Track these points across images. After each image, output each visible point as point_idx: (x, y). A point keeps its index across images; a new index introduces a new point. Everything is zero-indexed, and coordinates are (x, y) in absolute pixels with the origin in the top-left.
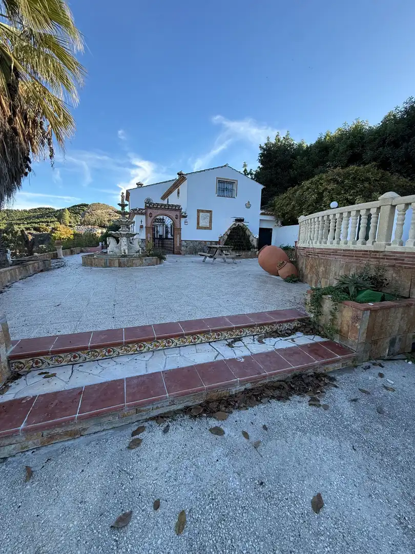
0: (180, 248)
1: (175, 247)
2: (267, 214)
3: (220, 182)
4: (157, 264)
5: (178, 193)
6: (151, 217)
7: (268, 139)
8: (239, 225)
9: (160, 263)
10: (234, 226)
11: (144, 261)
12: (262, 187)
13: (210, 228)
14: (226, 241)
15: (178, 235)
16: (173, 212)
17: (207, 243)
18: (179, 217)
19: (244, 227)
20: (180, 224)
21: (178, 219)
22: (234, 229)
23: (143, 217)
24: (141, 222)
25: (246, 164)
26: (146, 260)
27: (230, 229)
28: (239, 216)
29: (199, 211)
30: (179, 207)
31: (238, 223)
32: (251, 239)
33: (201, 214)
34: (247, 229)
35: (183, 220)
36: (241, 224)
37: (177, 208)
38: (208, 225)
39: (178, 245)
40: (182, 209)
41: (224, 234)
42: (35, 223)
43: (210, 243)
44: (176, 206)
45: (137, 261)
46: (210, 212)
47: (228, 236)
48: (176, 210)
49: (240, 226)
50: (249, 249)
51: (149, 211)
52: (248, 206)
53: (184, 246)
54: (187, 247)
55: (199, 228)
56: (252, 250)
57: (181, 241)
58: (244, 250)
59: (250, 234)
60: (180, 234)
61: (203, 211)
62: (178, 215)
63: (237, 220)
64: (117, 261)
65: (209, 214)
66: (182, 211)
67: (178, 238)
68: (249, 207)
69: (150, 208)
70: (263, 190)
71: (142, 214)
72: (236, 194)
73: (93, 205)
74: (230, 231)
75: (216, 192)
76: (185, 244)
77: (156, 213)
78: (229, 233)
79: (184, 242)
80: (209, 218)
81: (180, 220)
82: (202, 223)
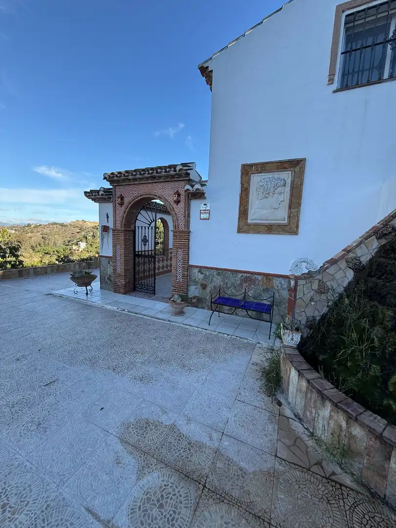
1: (174, 283)
6: (121, 205)
13: (290, 227)
16: (169, 185)
20: (188, 216)
29: (247, 170)
33: (256, 178)
35: (196, 205)
38: (281, 215)
39: (180, 278)
41: (333, 262)
46: (296, 165)
47: (359, 269)
51: (119, 191)
53: (195, 283)
54: (203, 287)
55: (245, 226)
57: (188, 268)
60: (186, 247)
61: (263, 167)
62: (183, 192)
65: (287, 176)
67: (180, 258)
74: (375, 244)
75: (332, 75)
76: (201, 276)
77: (131, 194)
78: (365, 255)
79: (196, 271)
80: (288, 189)
81: (188, 207)
82: (257, 213)
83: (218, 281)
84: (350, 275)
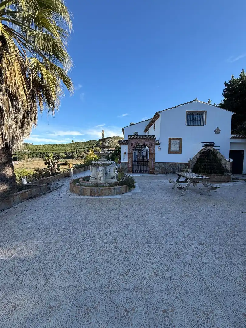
0: (154, 169)
1: (150, 168)
2: (238, 138)
3: (189, 114)
4: (126, 192)
5: (154, 127)
6: (132, 146)
7: (232, 77)
8: (209, 149)
9: (130, 191)
10: (204, 151)
11: (113, 191)
12: (232, 113)
13: (180, 152)
14: (196, 164)
15: (153, 159)
16: (149, 141)
17: (177, 164)
18: (153, 144)
19: (215, 151)
20: (154, 149)
21: (153, 146)
22: (203, 153)
23: (126, 147)
24: (125, 149)
25: (211, 100)
26: (114, 189)
27: (200, 153)
28: (209, 141)
29: (170, 139)
30: (153, 137)
31: (208, 148)
32: (223, 162)
33: (172, 141)
34: (217, 153)
35: (157, 147)
36: (211, 148)
37: (152, 138)
38: (178, 150)
39: (152, 166)
40: (156, 138)
41: (194, 158)
42: (88, 148)
43: (179, 165)
44: (151, 137)
45: (107, 191)
46: (180, 139)
47: (197, 159)
48: (150, 139)
49: (210, 151)
50: (222, 173)
51: (131, 142)
52: (218, 131)
53: (157, 167)
54: (159, 168)
55: (170, 152)
56: (225, 173)
57: (155, 163)
58: (215, 173)
59: (221, 157)
60: (154, 158)
61: (173, 139)
62: (153, 143)
63: (206, 145)
64: (89, 190)
65: (179, 141)
66: (156, 140)
67: (153, 161)
68: (218, 133)
69: (132, 139)
70: (233, 117)
71: (125, 144)
72: (205, 123)
73: (113, 137)
74: (199, 155)
75: (186, 123)
76: (158, 165)
77: (135, 143)
78: (198, 157)
79: (157, 164)
80: (179, 144)
81: (154, 147)
82: (173, 149)
83: (163, 166)
84: (196, 160)
